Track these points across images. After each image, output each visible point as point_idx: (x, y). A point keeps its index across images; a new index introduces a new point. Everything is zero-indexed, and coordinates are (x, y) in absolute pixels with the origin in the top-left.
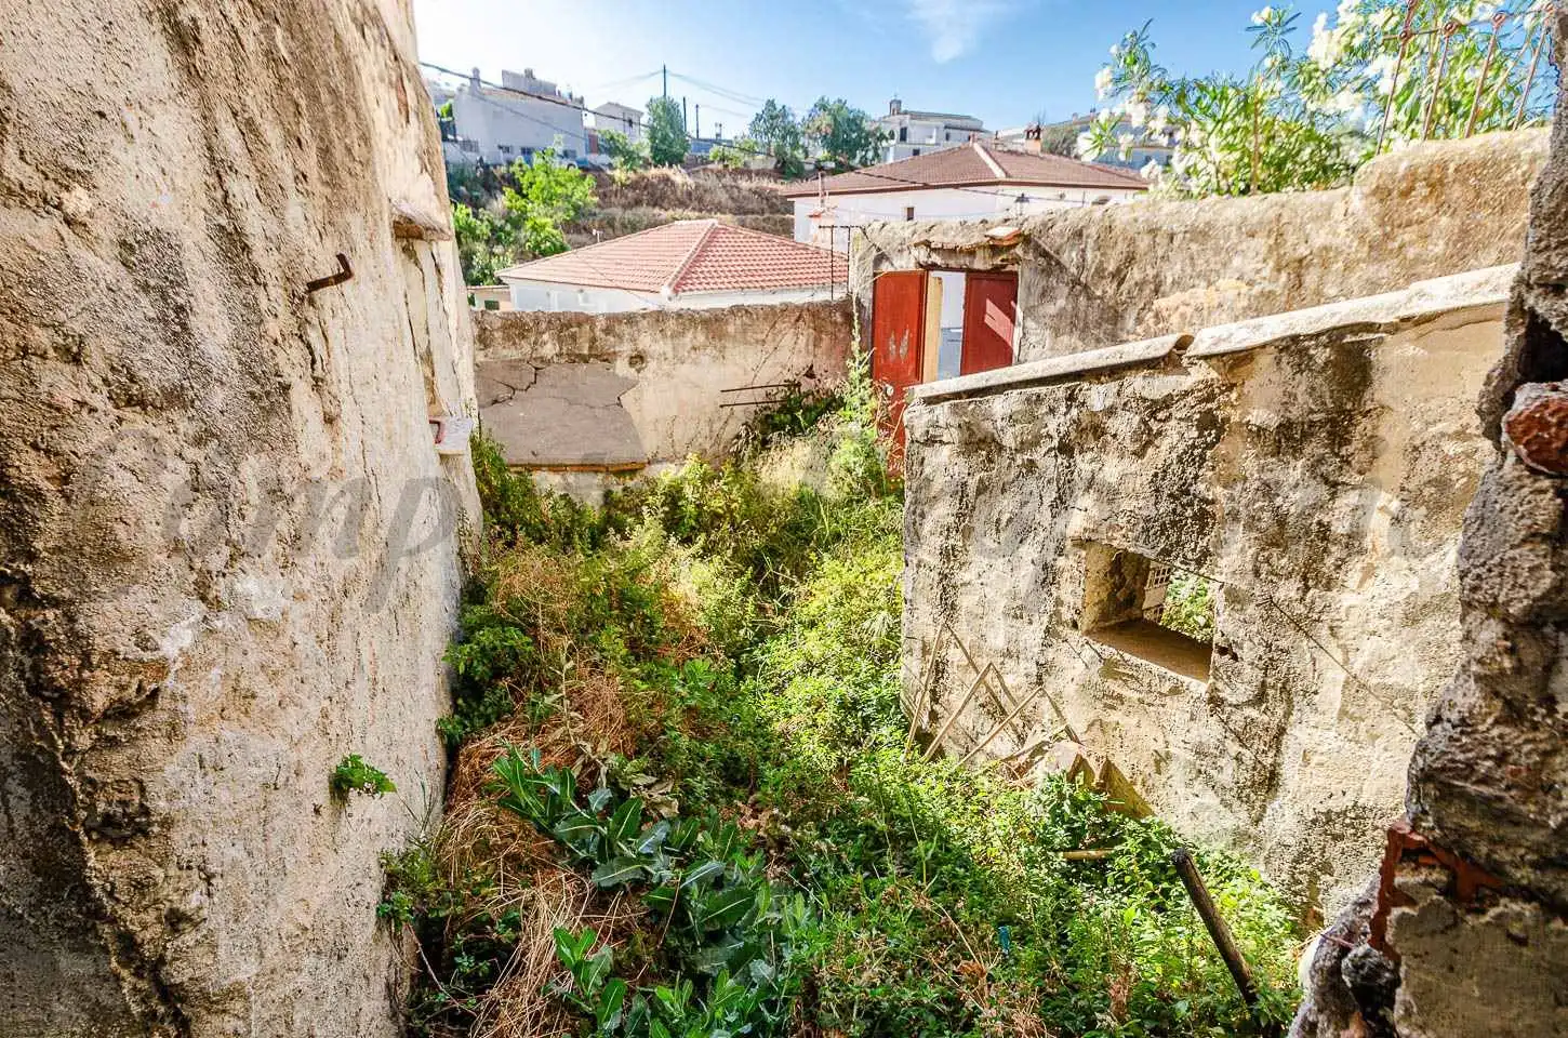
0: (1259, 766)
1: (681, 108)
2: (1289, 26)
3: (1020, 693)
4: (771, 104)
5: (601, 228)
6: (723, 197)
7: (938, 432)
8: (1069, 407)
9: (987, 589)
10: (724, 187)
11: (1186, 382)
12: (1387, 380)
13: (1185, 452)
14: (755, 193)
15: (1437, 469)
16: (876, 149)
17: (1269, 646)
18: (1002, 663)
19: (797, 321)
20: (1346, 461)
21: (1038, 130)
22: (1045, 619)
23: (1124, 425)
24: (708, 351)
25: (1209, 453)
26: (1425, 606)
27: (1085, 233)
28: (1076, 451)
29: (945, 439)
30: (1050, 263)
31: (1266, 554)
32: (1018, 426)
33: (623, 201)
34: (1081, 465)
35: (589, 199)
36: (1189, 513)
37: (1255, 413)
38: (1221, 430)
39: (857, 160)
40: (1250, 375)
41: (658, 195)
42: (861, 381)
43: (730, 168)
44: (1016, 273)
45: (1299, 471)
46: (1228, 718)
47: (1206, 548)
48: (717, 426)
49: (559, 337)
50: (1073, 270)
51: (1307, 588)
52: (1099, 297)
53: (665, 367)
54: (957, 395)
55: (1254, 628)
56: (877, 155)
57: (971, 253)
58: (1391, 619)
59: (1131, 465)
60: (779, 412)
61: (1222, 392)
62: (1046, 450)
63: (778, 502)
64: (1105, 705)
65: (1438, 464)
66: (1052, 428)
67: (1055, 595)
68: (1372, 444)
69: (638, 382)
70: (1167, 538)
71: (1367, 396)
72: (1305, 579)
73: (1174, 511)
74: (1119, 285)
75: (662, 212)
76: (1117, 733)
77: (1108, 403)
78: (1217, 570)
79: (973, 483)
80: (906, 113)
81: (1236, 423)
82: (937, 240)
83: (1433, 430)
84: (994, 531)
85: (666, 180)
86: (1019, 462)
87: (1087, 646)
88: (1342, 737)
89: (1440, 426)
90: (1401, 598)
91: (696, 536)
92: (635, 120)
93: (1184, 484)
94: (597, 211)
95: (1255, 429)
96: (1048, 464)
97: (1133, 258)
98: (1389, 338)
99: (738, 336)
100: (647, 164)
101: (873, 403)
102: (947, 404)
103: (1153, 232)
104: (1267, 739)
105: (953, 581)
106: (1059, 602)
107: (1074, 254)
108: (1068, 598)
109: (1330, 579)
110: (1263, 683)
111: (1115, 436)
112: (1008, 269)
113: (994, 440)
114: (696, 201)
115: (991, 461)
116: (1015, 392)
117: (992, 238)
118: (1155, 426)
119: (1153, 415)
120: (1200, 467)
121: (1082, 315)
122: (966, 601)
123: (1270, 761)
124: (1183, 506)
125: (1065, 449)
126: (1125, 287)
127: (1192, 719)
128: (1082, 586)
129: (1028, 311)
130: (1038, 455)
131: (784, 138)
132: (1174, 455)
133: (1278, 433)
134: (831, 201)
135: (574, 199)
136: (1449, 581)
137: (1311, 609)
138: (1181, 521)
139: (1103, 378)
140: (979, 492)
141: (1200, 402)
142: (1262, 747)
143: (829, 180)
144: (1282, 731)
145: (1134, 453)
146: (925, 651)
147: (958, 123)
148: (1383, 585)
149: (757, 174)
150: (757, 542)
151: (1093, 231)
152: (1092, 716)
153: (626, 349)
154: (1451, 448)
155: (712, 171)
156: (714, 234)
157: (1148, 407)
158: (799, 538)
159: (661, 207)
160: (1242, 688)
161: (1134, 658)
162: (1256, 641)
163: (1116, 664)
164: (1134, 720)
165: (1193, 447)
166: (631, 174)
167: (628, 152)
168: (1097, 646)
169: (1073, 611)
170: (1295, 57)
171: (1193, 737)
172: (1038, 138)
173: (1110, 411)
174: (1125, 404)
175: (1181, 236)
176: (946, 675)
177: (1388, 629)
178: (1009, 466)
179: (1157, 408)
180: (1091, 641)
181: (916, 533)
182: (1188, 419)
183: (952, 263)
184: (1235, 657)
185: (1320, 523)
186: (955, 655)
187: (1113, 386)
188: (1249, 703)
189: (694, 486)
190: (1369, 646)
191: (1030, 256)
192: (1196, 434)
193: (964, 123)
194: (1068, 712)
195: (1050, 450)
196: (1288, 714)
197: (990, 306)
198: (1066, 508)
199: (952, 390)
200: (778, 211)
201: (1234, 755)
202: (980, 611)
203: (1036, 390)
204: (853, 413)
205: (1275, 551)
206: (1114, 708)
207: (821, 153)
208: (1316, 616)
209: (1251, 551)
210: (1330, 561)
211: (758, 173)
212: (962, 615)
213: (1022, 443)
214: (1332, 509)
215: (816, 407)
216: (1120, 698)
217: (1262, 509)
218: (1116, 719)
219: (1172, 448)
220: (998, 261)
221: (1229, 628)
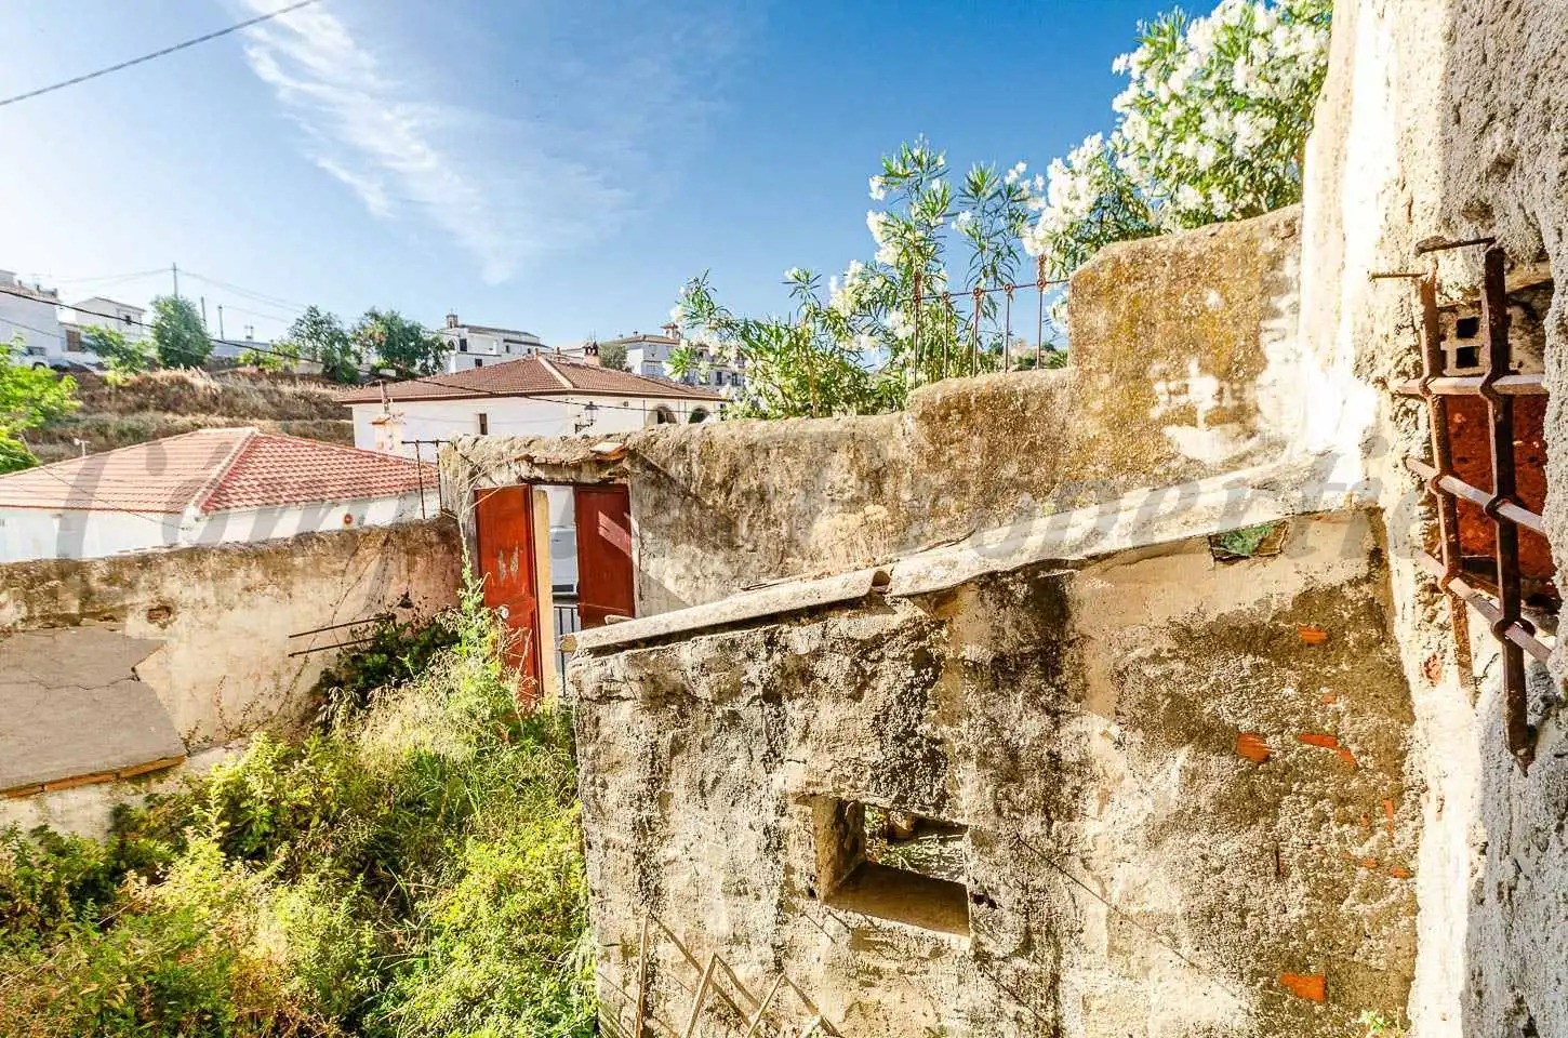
0: (1041, 1024)
1: (198, 308)
2: (815, 283)
3: (758, 986)
4: (313, 310)
5: (86, 436)
6: (261, 402)
7: (614, 687)
8: (770, 652)
9: (699, 866)
10: (261, 391)
11: (895, 621)
12: (1084, 611)
13: (905, 692)
14: (301, 397)
15: (1143, 692)
16: (436, 358)
17: (1025, 887)
18: (730, 952)
19: (385, 544)
20: (1061, 690)
21: (595, 347)
22: (776, 891)
23: (834, 668)
24: (268, 590)
25: (929, 692)
26: (1163, 827)
27: (688, 448)
28: (784, 697)
29: (623, 694)
30: (658, 477)
31: (1004, 790)
32: (712, 676)
33: (120, 405)
34: (793, 714)
35: (67, 403)
36: (918, 754)
37: (968, 648)
38: (937, 668)
39: (417, 368)
40: (956, 612)
41: (173, 399)
42: (477, 612)
43: (267, 371)
44: (625, 486)
45: (1020, 703)
46: (998, 974)
47: (943, 790)
48: (286, 681)
49: (27, 595)
50: (682, 482)
51: (1050, 822)
52: (710, 507)
53: (205, 617)
54: (633, 644)
55: (1007, 871)
56: (437, 363)
57: (577, 467)
58: (1136, 843)
59: (847, 710)
60: (371, 651)
61: (932, 630)
62: (747, 699)
63: (387, 773)
64: (863, 984)
65: (1143, 687)
66: (753, 674)
67: (783, 862)
68: (1079, 669)
69: (163, 643)
70: (900, 784)
71: (1069, 627)
72: (1046, 812)
73: (903, 754)
74: (728, 494)
75: (178, 417)
76: (880, 1015)
77: (814, 645)
78: (958, 813)
79: (665, 742)
80: (463, 326)
81: (952, 660)
82: (539, 454)
83: (1133, 655)
84: (698, 796)
85: (182, 383)
86: (719, 714)
87: (830, 917)
88: (1116, 975)
89: (1138, 652)
90: (1140, 820)
91: (273, 848)
92: (134, 318)
93: (909, 725)
94: (81, 416)
95: (971, 664)
96: (755, 715)
97: (737, 471)
98: (1078, 573)
99: (309, 569)
100: (153, 365)
101: (493, 634)
102: (622, 656)
103: (751, 447)
104: (1043, 991)
105: (653, 861)
106: (789, 870)
107: (680, 468)
108: (798, 864)
109: (1070, 810)
110: (1027, 928)
111: (826, 680)
112: (618, 481)
113: (685, 692)
114: (228, 407)
115: (684, 716)
116: (705, 638)
117: (599, 453)
118: (869, 669)
119: (864, 656)
120: (922, 707)
121: (696, 524)
122: (674, 883)
123: (1050, 1015)
124: (911, 748)
125: (771, 696)
126: (733, 496)
127: (960, 983)
128: (813, 847)
129: (643, 522)
130: (740, 705)
131: (331, 343)
132: (893, 696)
133: (993, 667)
134: (395, 407)
135: (43, 403)
136: (1179, 799)
137: (1059, 843)
138: (911, 764)
139: (803, 620)
140: (674, 752)
141: (912, 640)
142: (1039, 1001)
143: (391, 387)
144: (1056, 978)
145: (849, 696)
146: (627, 952)
147: (516, 338)
148: (1121, 810)
149: (301, 379)
150: (363, 833)
151: (695, 446)
152: (848, 1001)
153: (143, 599)
154: (1151, 671)
155: (244, 374)
156: (254, 444)
157: (858, 648)
158: (422, 814)
159: (175, 412)
160: (1006, 937)
161: (884, 921)
162: (1011, 883)
163: (866, 933)
164: (898, 997)
165: (912, 686)
166: (132, 376)
167: (126, 352)
168: (841, 915)
169: (807, 879)
170: (824, 307)
171: (965, 1003)
172: (596, 354)
173: (817, 654)
174: (832, 646)
175: (775, 451)
176: (658, 979)
177: (1135, 854)
178: (708, 720)
179: (868, 648)
180: (833, 910)
181: (599, 807)
182: (902, 658)
183: (559, 477)
184: (992, 904)
185: (1050, 754)
186: (667, 952)
187: (817, 628)
188: (1016, 953)
189: (265, 775)
190: (1121, 873)
191: (638, 470)
192: (913, 673)
193: (524, 338)
194: (819, 999)
195: (754, 698)
196: (1057, 960)
197: (603, 519)
198: (782, 762)
199: (626, 639)
200: (331, 417)
201: (1012, 1015)
202: (693, 892)
203: (730, 635)
204: (472, 649)
205: (1013, 786)
206: (871, 985)
207: (376, 359)
208: (1065, 850)
209: (989, 790)
210: (1066, 790)
211: (303, 377)
212: (670, 900)
213: (720, 693)
214: (1059, 739)
215: (417, 640)
216: (877, 972)
217: (991, 744)
218: (877, 998)
219: (890, 689)
220: (605, 475)
221: (981, 874)
